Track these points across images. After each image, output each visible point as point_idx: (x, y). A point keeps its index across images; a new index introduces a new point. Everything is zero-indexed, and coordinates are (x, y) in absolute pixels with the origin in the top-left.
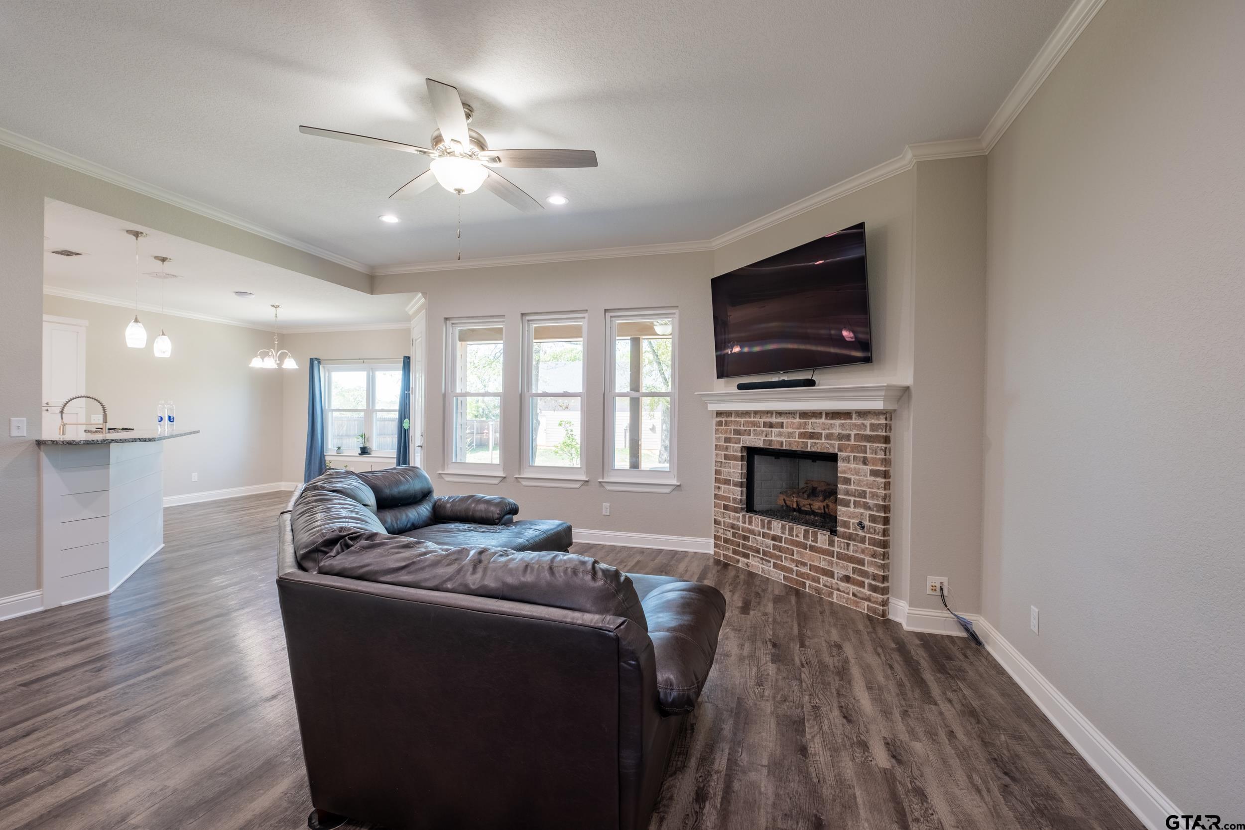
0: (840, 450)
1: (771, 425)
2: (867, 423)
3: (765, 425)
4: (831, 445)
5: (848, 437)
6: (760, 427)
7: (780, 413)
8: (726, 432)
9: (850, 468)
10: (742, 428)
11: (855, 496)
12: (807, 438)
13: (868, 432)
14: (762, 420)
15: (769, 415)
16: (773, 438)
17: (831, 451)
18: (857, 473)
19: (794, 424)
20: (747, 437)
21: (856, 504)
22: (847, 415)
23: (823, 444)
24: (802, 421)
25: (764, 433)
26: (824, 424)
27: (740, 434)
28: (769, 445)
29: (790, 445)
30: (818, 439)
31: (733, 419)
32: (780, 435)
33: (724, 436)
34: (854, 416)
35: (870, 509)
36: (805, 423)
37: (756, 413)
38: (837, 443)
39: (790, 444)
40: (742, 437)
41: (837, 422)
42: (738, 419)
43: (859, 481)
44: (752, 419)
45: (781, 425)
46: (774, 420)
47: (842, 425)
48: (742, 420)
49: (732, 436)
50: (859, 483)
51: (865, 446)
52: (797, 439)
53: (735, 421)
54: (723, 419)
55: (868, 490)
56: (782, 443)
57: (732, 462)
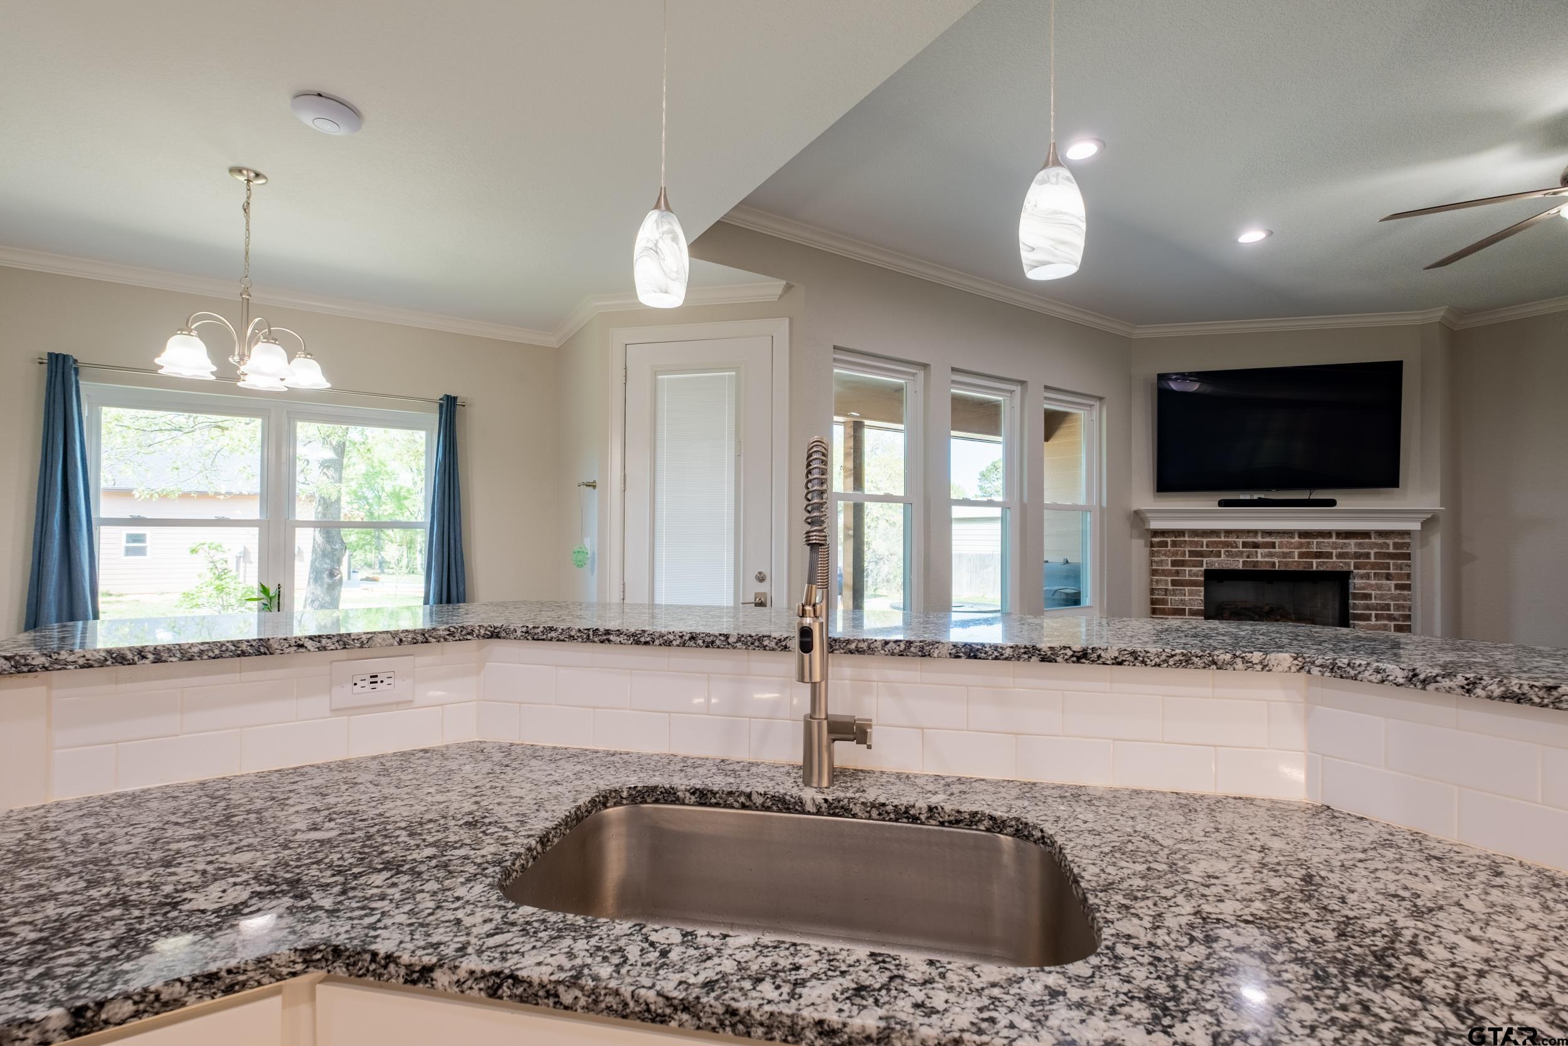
0: (1357, 567)
1: (1256, 545)
2: (1390, 542)
3: (1245, 545)
4: (1345, 563)
5: (1367, 555)
6: (1237, 547)
7: (1269, 533)
8: (1175, 554)
9: (1370, 584)
10: (1205, 548)
11: (1377, 610)
12: (1312, 558)
13: (1391, 550)
14: (1240, 541)
15: (1251, 534)
16: (1259, 559)
17: (1345, 569)
18: (1379, 587)
19: (1292, 543)
20: (1215, 559)
21: (1378, 617)
22: (1366, 534)
23: (1334, 562)
24: (1303, 540)
25: (1245, 554)
26: (1335, 543)
27: (1202, 556)
28: (1254, 566)
29: (1286, 567)
30: (1327, 558)
31: (1187, 539)
32: (1271, 555)
33: (1170, 559)
34: (1373, 536)
35: (1395, 619)
36: (1309, 543)
37: (1228, 532)
38: (1353, 561)
39: (1286, 564)
40: (1205, 560)
41: (1352, 542)
42: (1196, 539)
43: (1382, 595)
44: (1223, 539)
45: (1273, 545)
46: (1259, 539)
47: (1359, 545)
48: (1205, 540)
49: (1187, 558)
50: (1381, 597)
51: (1389, 563)
52: (1296, 559)
53: (1191, 542)
54: (1169, 540)
55: (1392, 603)
56: (1274, 563)
57: (1187, 588)
